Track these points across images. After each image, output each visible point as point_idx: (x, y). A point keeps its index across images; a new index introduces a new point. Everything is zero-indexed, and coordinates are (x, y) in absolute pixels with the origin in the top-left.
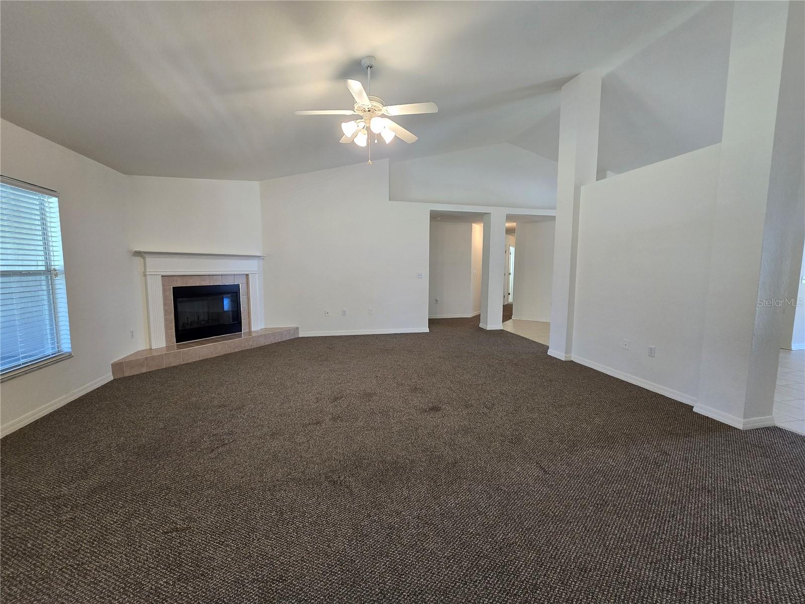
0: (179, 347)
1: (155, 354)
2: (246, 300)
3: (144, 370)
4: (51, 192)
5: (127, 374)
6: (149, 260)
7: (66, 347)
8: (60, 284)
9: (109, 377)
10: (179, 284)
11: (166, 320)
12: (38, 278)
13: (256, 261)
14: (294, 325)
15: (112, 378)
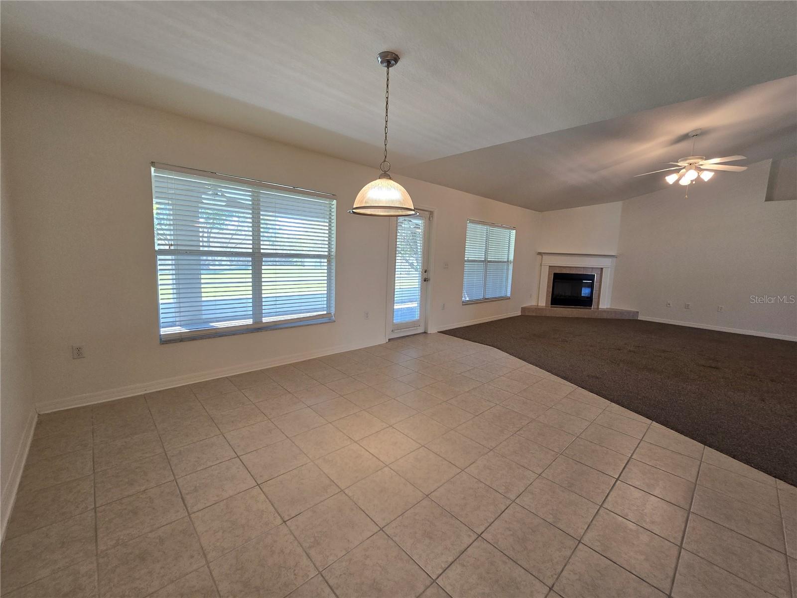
0: (551, 307)
1: (539, 307)
2: (598, 286)
3: (534, 314)
4: (514, 228)
5: (527, 314)
6: (545, 257)
7: (509, 294)
8: (511, 267)
9: (519, 313)
10: (558, 271)
11: (547, 291)
12: (504, 264)
13: (610, 259)
14: (635, 310)
15: (520, 314)
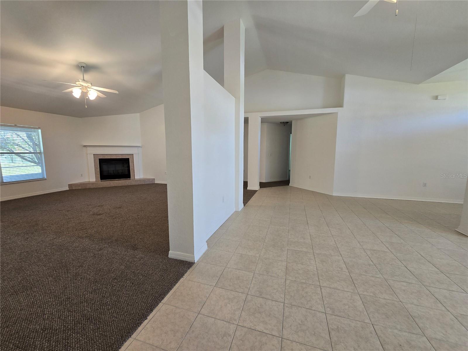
0: (101, 181)
1: (90, 182)
3: (80, 188)
5: (74, 188)
6: (88, 148)
10: (101, 157)
11: (96, 171)
13: (137, 148)
14: (153, 178)
15: (68, 189)
